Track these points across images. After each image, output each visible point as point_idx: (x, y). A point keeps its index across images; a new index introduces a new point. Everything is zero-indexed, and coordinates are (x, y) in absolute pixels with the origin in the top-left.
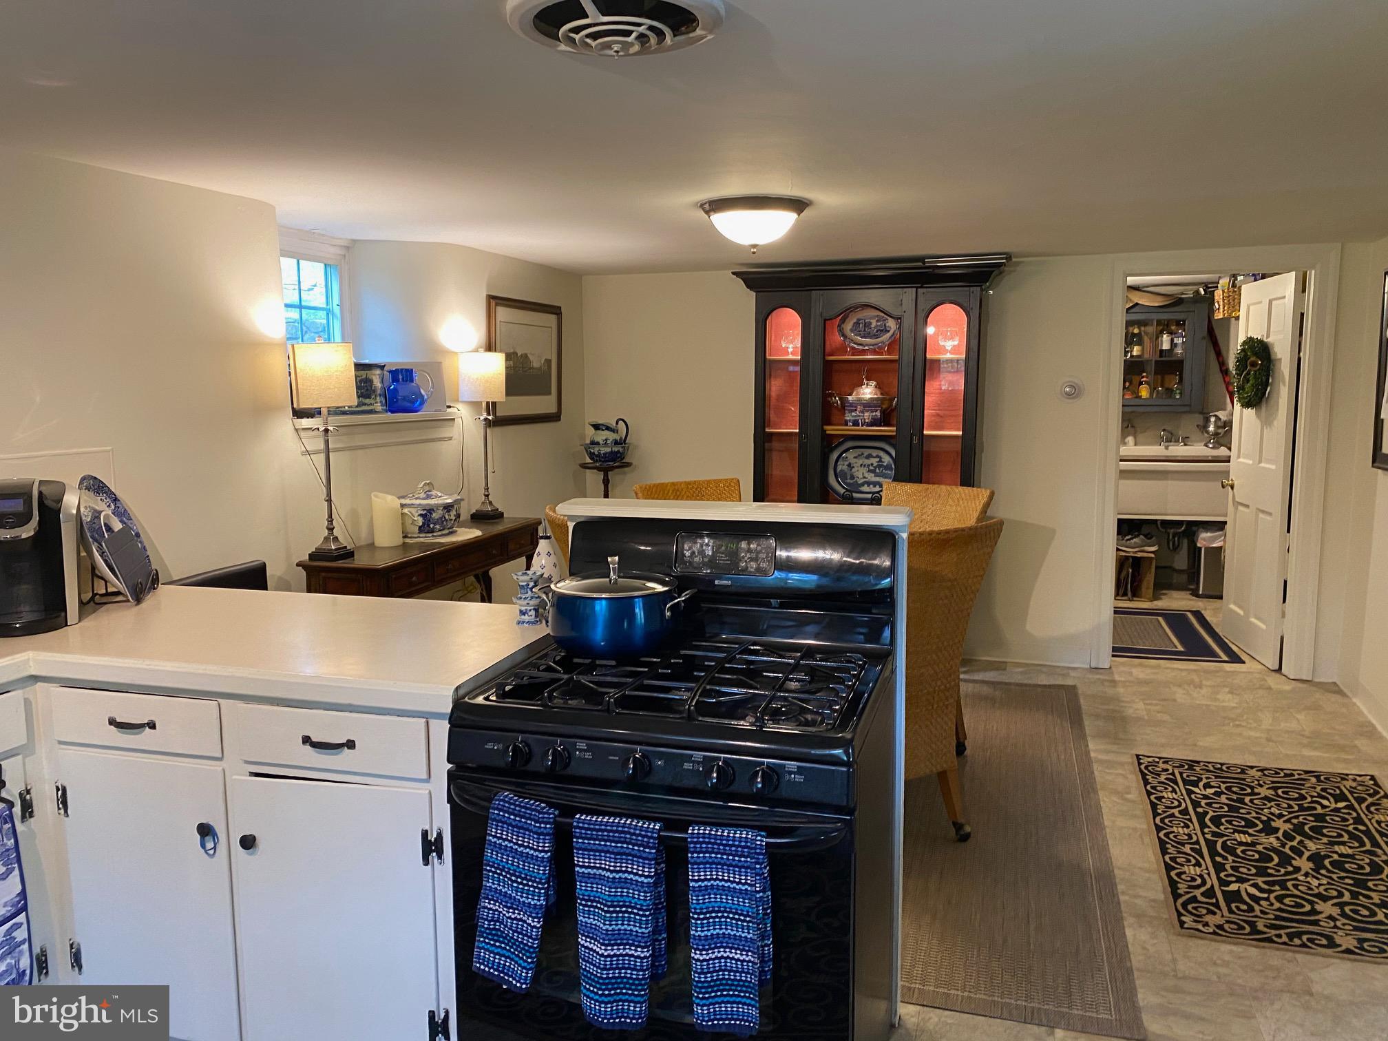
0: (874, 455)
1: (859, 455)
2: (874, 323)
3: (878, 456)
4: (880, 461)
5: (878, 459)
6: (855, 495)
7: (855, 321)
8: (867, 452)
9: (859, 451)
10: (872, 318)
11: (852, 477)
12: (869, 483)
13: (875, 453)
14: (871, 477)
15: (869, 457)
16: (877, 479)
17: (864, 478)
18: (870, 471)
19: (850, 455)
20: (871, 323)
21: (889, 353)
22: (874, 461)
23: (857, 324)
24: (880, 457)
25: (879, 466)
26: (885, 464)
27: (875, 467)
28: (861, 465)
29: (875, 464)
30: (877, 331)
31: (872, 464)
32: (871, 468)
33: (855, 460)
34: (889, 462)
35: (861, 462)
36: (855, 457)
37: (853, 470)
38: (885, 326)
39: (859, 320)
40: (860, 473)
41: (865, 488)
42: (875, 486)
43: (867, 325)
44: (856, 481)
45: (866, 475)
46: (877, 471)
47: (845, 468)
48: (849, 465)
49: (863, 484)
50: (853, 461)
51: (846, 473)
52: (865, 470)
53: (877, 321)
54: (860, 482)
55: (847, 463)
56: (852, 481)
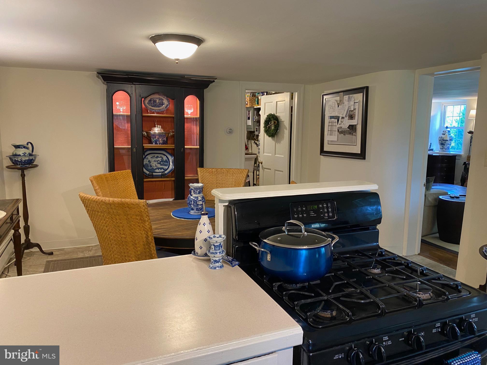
0: (160, 156)
1: (153, 157)
2: (158, 101)
3: (161, 157)
4: (162, 159)
5: (161, 158)
6: (154, 174)
7: (149, 99)
8: (156, 155)
9: (153, 155)
10: (157, 98)
11: (151, 166)
12: (158, 169)
13: (159, 155)
14: (159, 166)
15: (157, 157)
16: (162, 167)
17: (156, 166)
18: (158, 163)
19: (149, 157)
20: (156, 101)
21: (166, 113)
22: (160, 159)
23: (150, 101)
24: (162, 157)
25: (162, 161)
26: (164, 160)
27: (160, 162)
28: (154, 161)
29: (160, 160)
30: (159, 104)
31: (159, 160)
32: (159, 162)
33: (152, 159)
34: (166, 159)
35: (154, 160)
36: (151, 158)
37: (151, 163)
38: (162, 102)
39: (151, 99)
40: (154, 164)
41: (157, 171)
42: (161, 170)
43: (155, 101)
44: (153, 168)
45: (157, 165)
46: (161, 163)
47: (147, 162)
48: (149, 161)
49: (156, 169)
50: (150, 159)
51: (148, 165)
52: (156, 163)
53: (159, 100)
54: (155, 168)
55: (148, 160)
56: (151, 168)
